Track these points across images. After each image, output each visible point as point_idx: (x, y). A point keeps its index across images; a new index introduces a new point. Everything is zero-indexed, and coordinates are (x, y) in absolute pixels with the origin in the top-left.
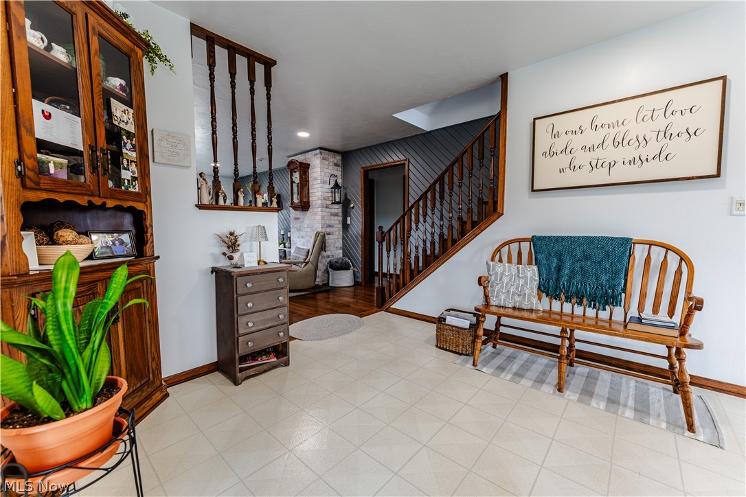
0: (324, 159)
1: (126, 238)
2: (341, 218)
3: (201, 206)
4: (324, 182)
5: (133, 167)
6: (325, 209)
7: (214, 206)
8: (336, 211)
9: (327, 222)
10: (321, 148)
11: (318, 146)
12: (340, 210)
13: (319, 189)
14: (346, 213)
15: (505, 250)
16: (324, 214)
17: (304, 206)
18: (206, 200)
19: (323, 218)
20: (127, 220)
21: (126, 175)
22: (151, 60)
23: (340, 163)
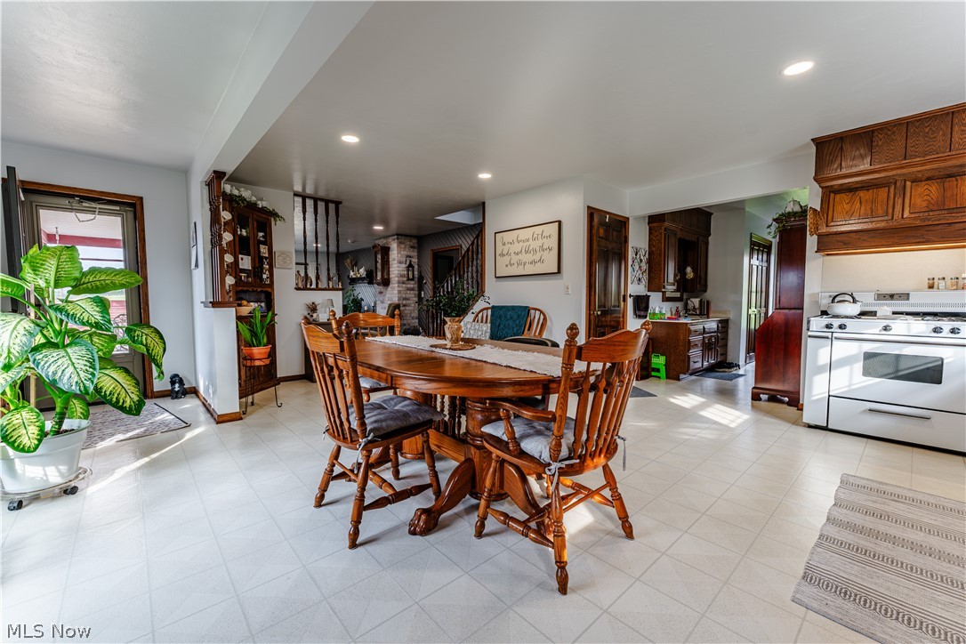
0: (400, 243)
1: (263, 304)
2: (417, 292)
3: (298, 289)
4: (400, 263)
5: (267, 272)
6: (401, 285)
7: (305, 289)
8: (412, 286)
9: (404, 296)
10: (397, 235)
11: (395, 233)
12: (416, 285)
13: (396, 269)
14: (421, 288)
15: (480, 315)
16: (400, 289)
17: (386, 282)
18: (300, 285)
19: (399, 292)
20: (263, 296)
21: (265, 276)
22: (275, 221)
23: (416, 245)
